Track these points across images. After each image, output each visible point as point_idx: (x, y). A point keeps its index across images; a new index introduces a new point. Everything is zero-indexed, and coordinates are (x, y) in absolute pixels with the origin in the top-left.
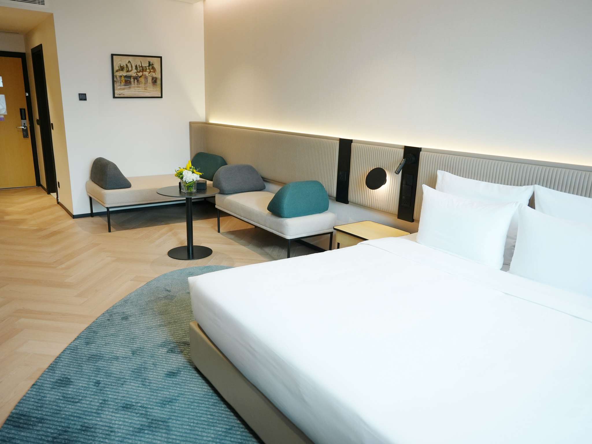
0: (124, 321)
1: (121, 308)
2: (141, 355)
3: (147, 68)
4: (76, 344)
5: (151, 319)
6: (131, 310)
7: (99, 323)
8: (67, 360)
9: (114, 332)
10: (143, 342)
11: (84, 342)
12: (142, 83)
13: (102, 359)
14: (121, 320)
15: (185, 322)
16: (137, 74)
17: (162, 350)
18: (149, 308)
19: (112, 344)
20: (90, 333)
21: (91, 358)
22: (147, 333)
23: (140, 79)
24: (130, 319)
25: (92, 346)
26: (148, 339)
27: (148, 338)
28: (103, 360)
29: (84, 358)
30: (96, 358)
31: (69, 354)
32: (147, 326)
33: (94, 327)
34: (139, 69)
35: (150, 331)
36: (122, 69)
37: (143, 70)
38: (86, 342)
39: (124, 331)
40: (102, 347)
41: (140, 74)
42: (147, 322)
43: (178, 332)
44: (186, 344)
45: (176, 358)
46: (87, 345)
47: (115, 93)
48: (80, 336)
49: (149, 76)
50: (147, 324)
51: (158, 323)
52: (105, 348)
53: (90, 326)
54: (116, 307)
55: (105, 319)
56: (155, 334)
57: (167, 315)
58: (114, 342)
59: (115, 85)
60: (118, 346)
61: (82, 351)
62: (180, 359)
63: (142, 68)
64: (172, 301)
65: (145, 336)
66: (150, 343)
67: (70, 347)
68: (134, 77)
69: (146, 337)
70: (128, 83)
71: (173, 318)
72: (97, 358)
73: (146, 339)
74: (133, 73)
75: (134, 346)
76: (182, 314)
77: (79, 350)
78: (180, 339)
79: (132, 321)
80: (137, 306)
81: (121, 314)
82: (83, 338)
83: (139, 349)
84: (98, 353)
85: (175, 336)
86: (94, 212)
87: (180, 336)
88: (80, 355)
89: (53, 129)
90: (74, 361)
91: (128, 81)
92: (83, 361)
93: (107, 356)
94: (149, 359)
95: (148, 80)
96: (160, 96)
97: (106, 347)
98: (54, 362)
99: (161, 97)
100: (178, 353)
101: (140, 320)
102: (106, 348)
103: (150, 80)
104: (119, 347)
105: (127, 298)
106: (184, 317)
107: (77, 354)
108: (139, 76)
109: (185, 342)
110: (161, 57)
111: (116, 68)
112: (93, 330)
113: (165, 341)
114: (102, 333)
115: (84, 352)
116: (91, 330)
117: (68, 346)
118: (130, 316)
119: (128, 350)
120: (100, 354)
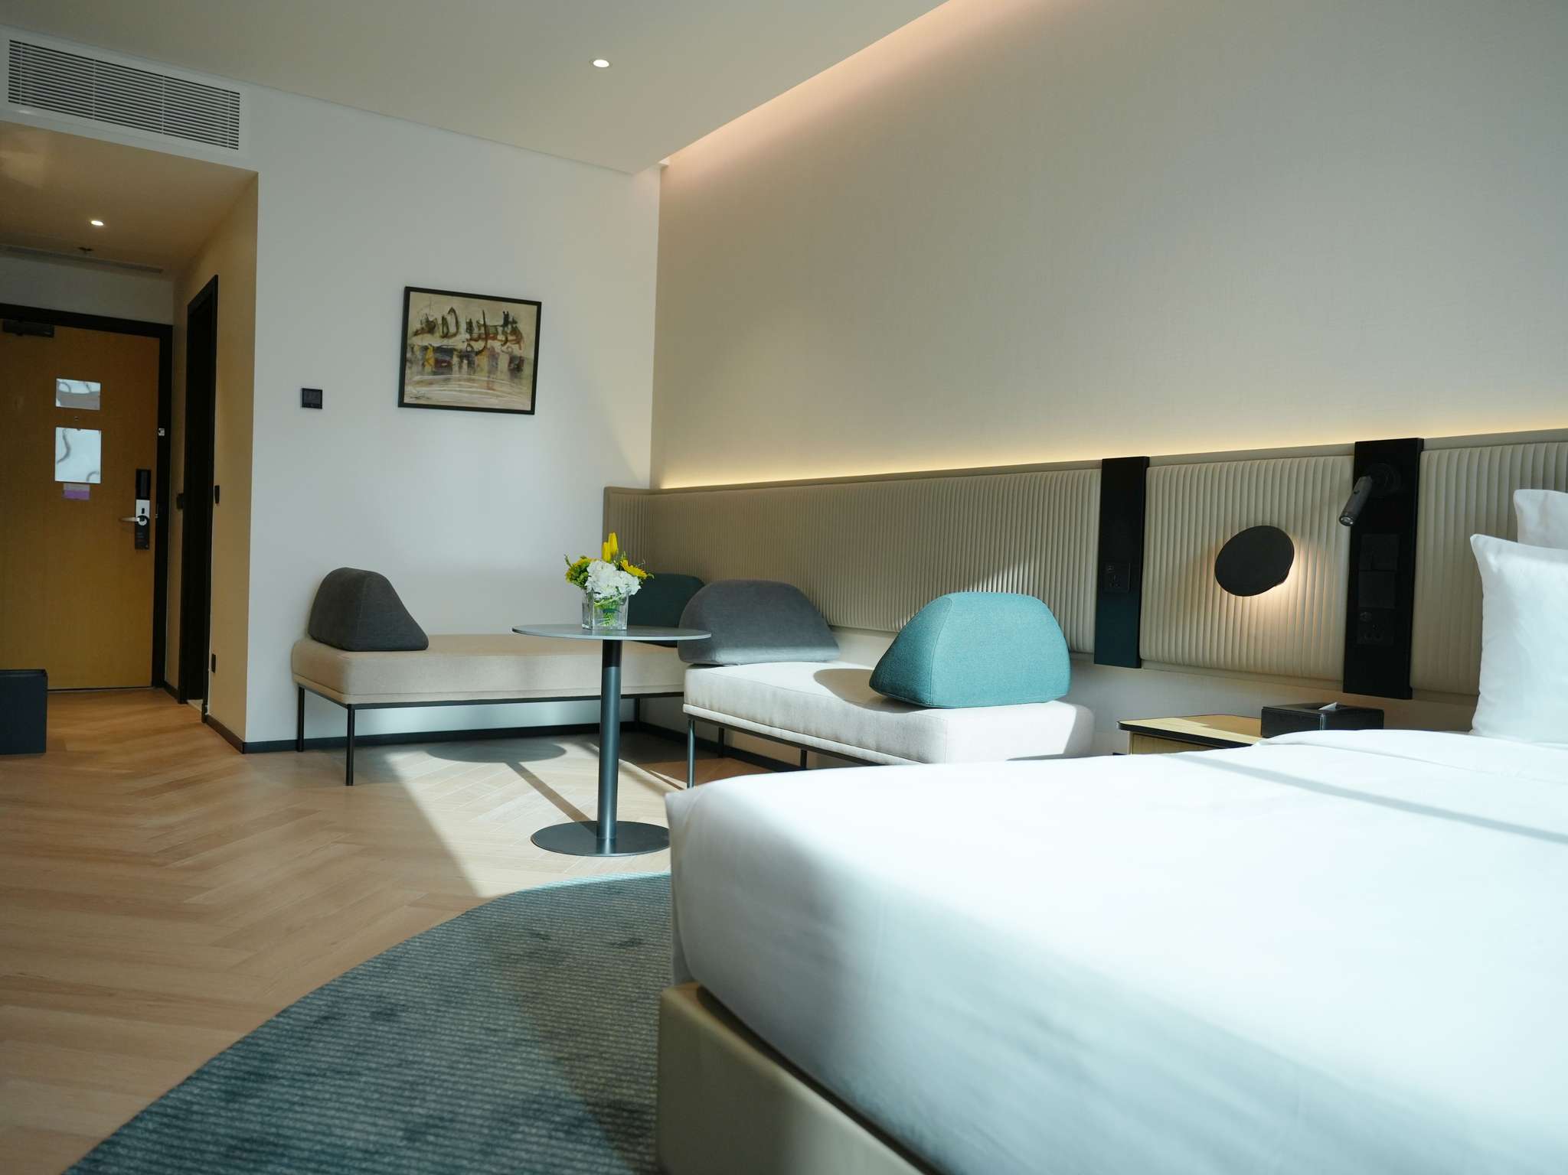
0: (382, 1023)
1: (371, 983)
2: (442, 1146)
3: (500, 329)
4: (189, 1098)
5: (482, 1019)
6: (407, 990)
7: (287, 1027)
8: (139, 1154)
9: (339, 1057)
10: (451, 1097)
11: (220, 1090)
12: (482, 370)
13: (283, 1155)
14: (369, 1020)
15: (611, 1033)
16: (469, 345)
17: (527, 1129)
18: (475, 985)
19: (330, 1100)
20: (248, 1061)
21: (240, 1149)
22: (468, 1067)
23: (477, 359)
24: (402, 1019)
25: (250, 1104)
26: (471, 1089)
27: (471, 1085)
28: (286, 1160)
29: (211, 1148)
30: (257, 1151)
31: (154, 1131)
32: (467, 1042)
33: (267, 1040)
34: (476, 330)
35: (478, 1058)
36: (430, 327)
37: (488, 334)
38: (226, 1092)
39: (379, 1057)
40: (290, 1110)
41: (478, 345)
42: (466, 1029)
43: (588, 1066)
44: (624, 1110)
45: (587, 1162)
46: (228, 1101)
47: (406, 393)
48: (206, 1069)
49: (503, 352)
50: (465, 1035)
51: (509, 1035)
52: (298, 1116)
53: (253, 1038)
54: (355, 978)
55: (311, 1016)
56: (500, 1072)
57: (539, 1009)
58: (339, 1094)
59: (408, 371)
60: (350, 1108)
61: (206, 1123)
62: (604, 1164)
63: (485, 330)
64: (557, 967)
65: (460, 1076)
66: (482, 1101)
67: (162, 1105)
68: (461, 351)
69: (462, 1080)
70: (442, 367)
71: (564, 1021)
72: (264, 1152)
73: (463, 1088)
74: (460, 342)
75: (415, 1110)
76: (597, 1007)
77: (195, 1117)
78: (595, 1090)
79: (410, 1023)
80: (429, 977)
81: (372, 1001)
82: (218, 1076)
83: (437, 1122)
84: (267, 1134)
85: (578, 1080)
86: (307, 736)
87: (596, 1080)
88: (197, 1137)
89: (217, 502)
90: (168, 1161)
91: (445, 361)
92: (204, 1162)
93: (303, 1145)
94: (475, 1161)
95: (499, 363)
96: (529, 408)
97: (303, 1112)
98: (85, 1159)
99: (532, 412)
100: (595, 1141)
101: (441, 1022)
102: (304, 1116)
103: (503, 363)
104: (356, 1113)
105: (394, 953)
106: (607, 1019)
107: (182, 1134)
108: (476, 350)
109: (620, 1102)
110: (539, 304)
111: (415, 324)
112: (261, 1049)
113: (536, 1095)
114: (294, 1061)
115: (213, 1127)
116: (255, 1048)
117: (152, 1105)
118: (405, 1008)
119: (391, 1123)
120: (278, 1135)
